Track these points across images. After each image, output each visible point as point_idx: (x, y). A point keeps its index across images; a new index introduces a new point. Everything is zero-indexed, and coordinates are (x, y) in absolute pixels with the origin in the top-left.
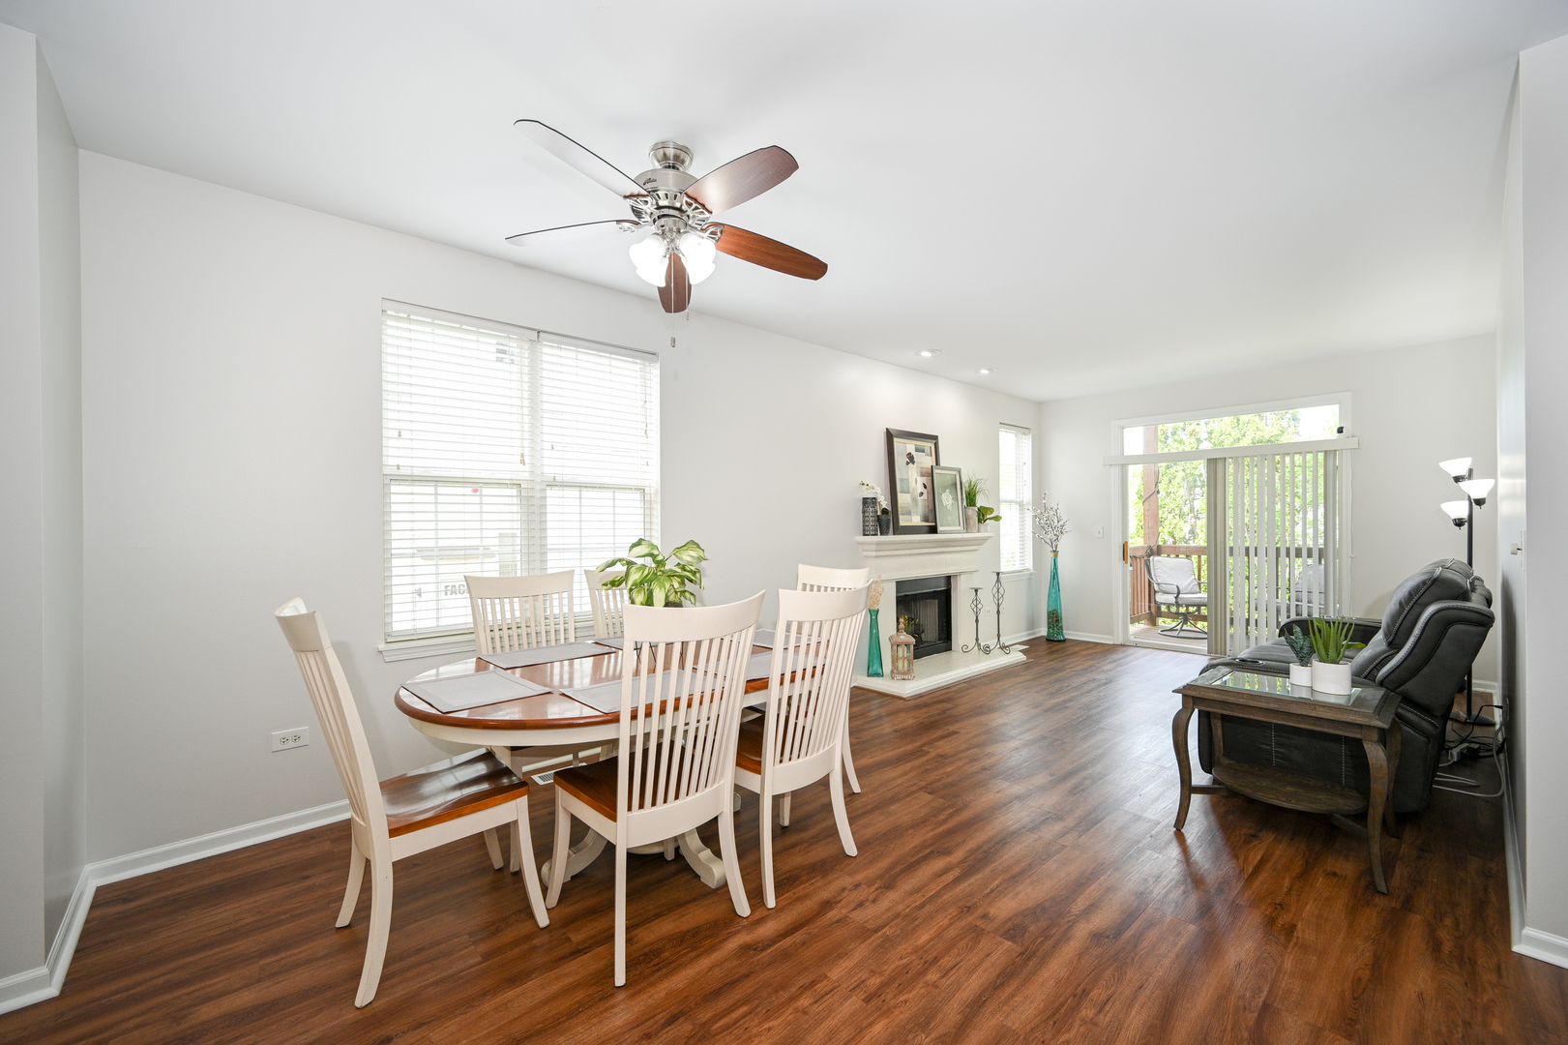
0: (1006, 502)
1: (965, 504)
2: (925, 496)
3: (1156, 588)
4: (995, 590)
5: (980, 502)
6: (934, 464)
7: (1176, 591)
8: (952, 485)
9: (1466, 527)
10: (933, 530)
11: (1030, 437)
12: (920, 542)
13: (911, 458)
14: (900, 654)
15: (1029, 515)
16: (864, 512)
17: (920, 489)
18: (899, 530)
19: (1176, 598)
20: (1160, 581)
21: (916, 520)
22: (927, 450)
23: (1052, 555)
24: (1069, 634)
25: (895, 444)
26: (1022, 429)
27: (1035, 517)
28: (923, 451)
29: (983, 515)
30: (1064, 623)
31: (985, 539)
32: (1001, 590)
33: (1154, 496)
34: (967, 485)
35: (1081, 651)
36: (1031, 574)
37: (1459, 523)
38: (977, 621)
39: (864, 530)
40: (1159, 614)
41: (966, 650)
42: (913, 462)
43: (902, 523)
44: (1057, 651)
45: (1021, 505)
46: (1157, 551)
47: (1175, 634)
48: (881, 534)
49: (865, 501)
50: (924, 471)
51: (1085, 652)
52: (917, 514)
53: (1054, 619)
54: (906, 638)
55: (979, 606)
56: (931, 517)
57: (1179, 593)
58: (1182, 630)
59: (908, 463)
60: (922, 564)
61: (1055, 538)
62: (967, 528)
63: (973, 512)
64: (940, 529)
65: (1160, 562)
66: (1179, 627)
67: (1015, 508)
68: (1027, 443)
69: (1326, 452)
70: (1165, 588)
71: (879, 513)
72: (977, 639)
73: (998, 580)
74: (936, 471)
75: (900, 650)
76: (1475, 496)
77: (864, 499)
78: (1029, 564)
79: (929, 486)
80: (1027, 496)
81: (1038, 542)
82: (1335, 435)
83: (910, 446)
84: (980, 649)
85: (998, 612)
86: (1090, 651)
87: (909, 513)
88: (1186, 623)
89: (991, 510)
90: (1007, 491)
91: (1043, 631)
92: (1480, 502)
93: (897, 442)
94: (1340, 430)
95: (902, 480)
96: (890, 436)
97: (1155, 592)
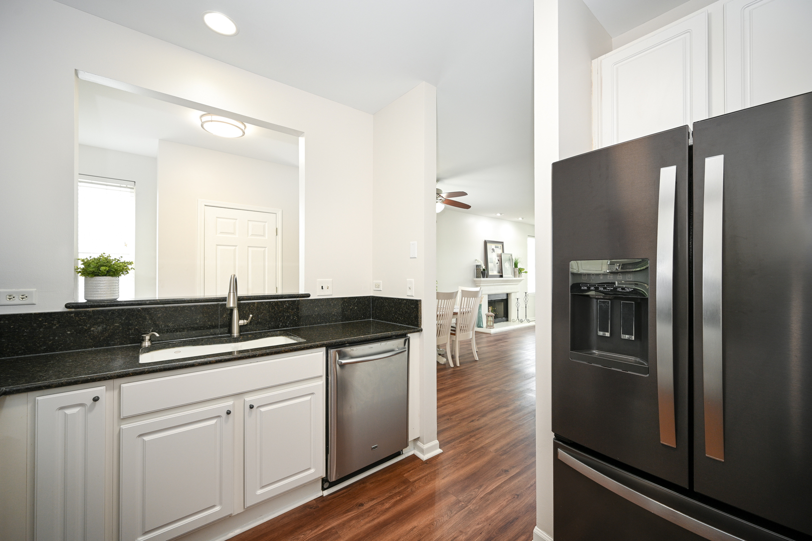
0: (528, 267)
1: (514, 267)
2: (498, 264)
4: (525, 299)
5: (519, 266)
6: (502, 252)
8: (509, 260)
10: (501, 276)
12: (496, 281)
13: (493, 250)
14: (489, 320)
16: (476, 270)
17: (497, 261)
18: (489, 276)
21: (495, 273)
22: (500, 247)
28: (498, 248)
29: (521, 271)
31: (521, 280)
32: (527, 299)
34: (514, 260)
38: (518, 311)
39: (476, 276)
41: (513, 321)
42: (494, 252)
43: (490, 274)
45: (533, 268)
48: (482, 278)
49: (476, 266)
50: (498, 255)
52: (495, 271)
54: (491, 314)
55: (519, 305)
56: (500, 272)
59: (492, 252)
60: (497, 289)
62: (515, 276)
63: (517, 270)
64: (504, 276)
67: (531, 269)
71: (481, 270)
72: (518, 317)
73: (526, 296)
74: (502, 255)
75: (489, 318)
79: (500, 261)
83: (493, 246)
84: (519, 321)
85: (526, 307)
87: (493, 270)
89: (523, 269)
90: (529, 263)
93: (488, 245)
95: (490, 259)
96: (486, 243)
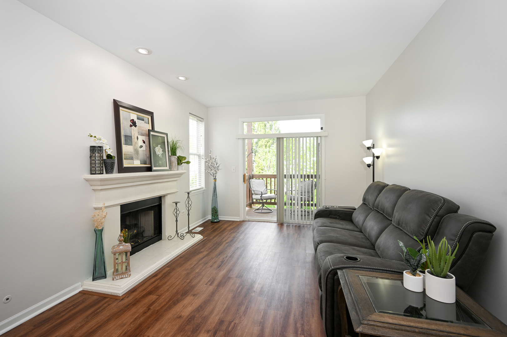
0: (192, 154)
1: (170, 154)
2: (144, 148)
3: (253, 192)
4: (187, 202)
5: (179, 153)
6: (151, 129)
7: (261, 194)
8: (162, 143)
9: (372, 167)
10: (149, 169)
11: (203, 123)
12: (139, 177)
13: (134, 124)
14: (120, 260)
15: (203, 161)
16: (91, 157)
17: (140, 143)
18: (122, 169)
19: (261, 197)
20: (254, 190)
21: (137, 163)
22: (146, 120)
23: (213, 181)
24: (220, 218)
25: (121, 112)
26: (200, 119)
27: (206, 162)
28: (143, 120)
29: (180, 161)
30: (219, 213)
31: (182, 174)
32: (190, 202)
33: (251, 154)
34: (171, 143)
35: (227, 227)
36: (204, 190)
37: (369, 166)
38: (177, 221)
39: (91, 170)
40: (253, 203)
41: (170, 239)
42: (136, 126)
43: (125, 165)
44: (217, 229)
45: (199, 156)
46: (252, 177)
47: (260, 211)
48: (107, 173)
49: (93, 149)
50: (144, 132)
51: (229, 228)
52: (137, 159)
53: (215, 212)
54: (125, 247)
55: (178, 212)
56: (148, 161)
57: (262, 195)
58: (262, 209)
59: (131, 126)
60: (141, 191)
61: (215, 172)
62: (171, 168)
63: (174, 159)
64: (154, 168)
65: (254, 181)
66: (261, 208)
67: (196, 157)
68: (202, 126)
69: (317, 137)
70: (256, 193)
71: (105, 158)
72: (177, 231)
73: (188, 197)
74: (152, 133)
75: (120, 257)
76: (376, 155)
77: (91, 147)
78: (203, 185)
79: (147, 142)
80: (202, 152)
81: (207, 174)
82: (320, 130)
83: (132, 115)
84: (178, 236)
85: (189, 214)
86: (231, 227)
87: (131, 159)
88: (264, 207)
89: (185, 158)
90: (193, 149)
91: (209, 217)
92: (378, 157)
93: (123, 111)
94: (322, 128)
95: (126, 136)
96: (117, 106)
97: (252, 194)
